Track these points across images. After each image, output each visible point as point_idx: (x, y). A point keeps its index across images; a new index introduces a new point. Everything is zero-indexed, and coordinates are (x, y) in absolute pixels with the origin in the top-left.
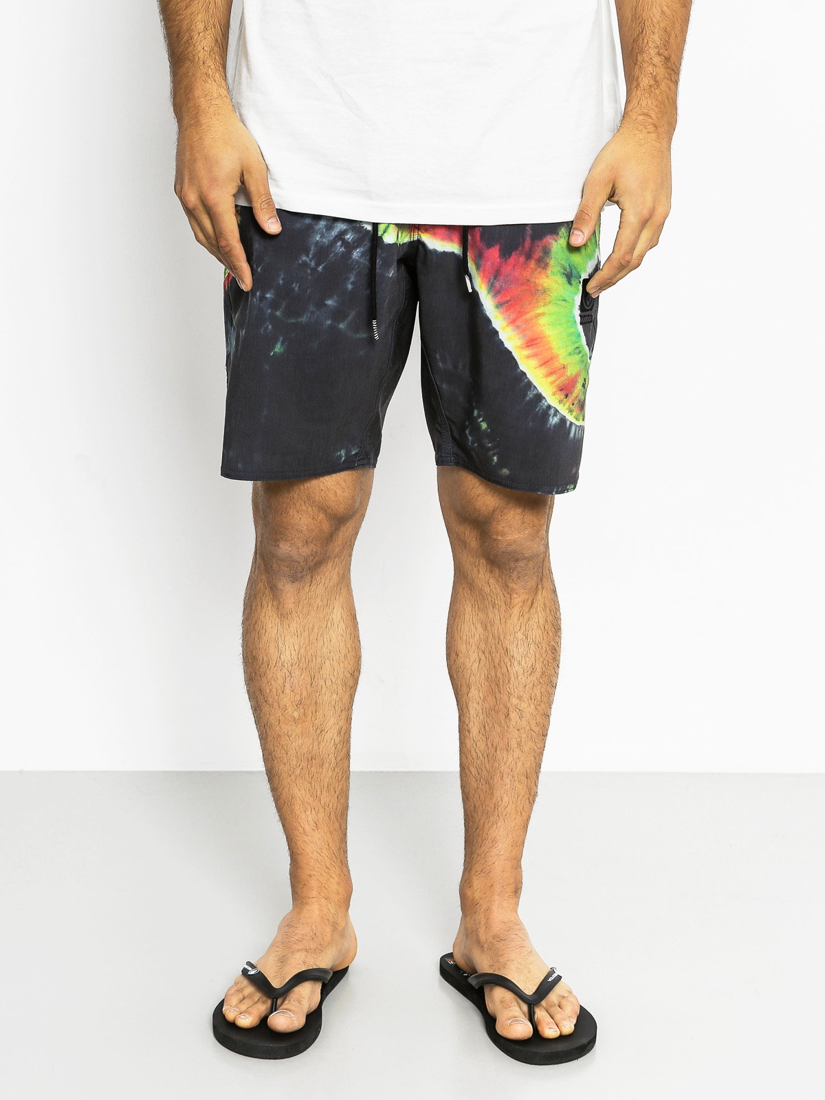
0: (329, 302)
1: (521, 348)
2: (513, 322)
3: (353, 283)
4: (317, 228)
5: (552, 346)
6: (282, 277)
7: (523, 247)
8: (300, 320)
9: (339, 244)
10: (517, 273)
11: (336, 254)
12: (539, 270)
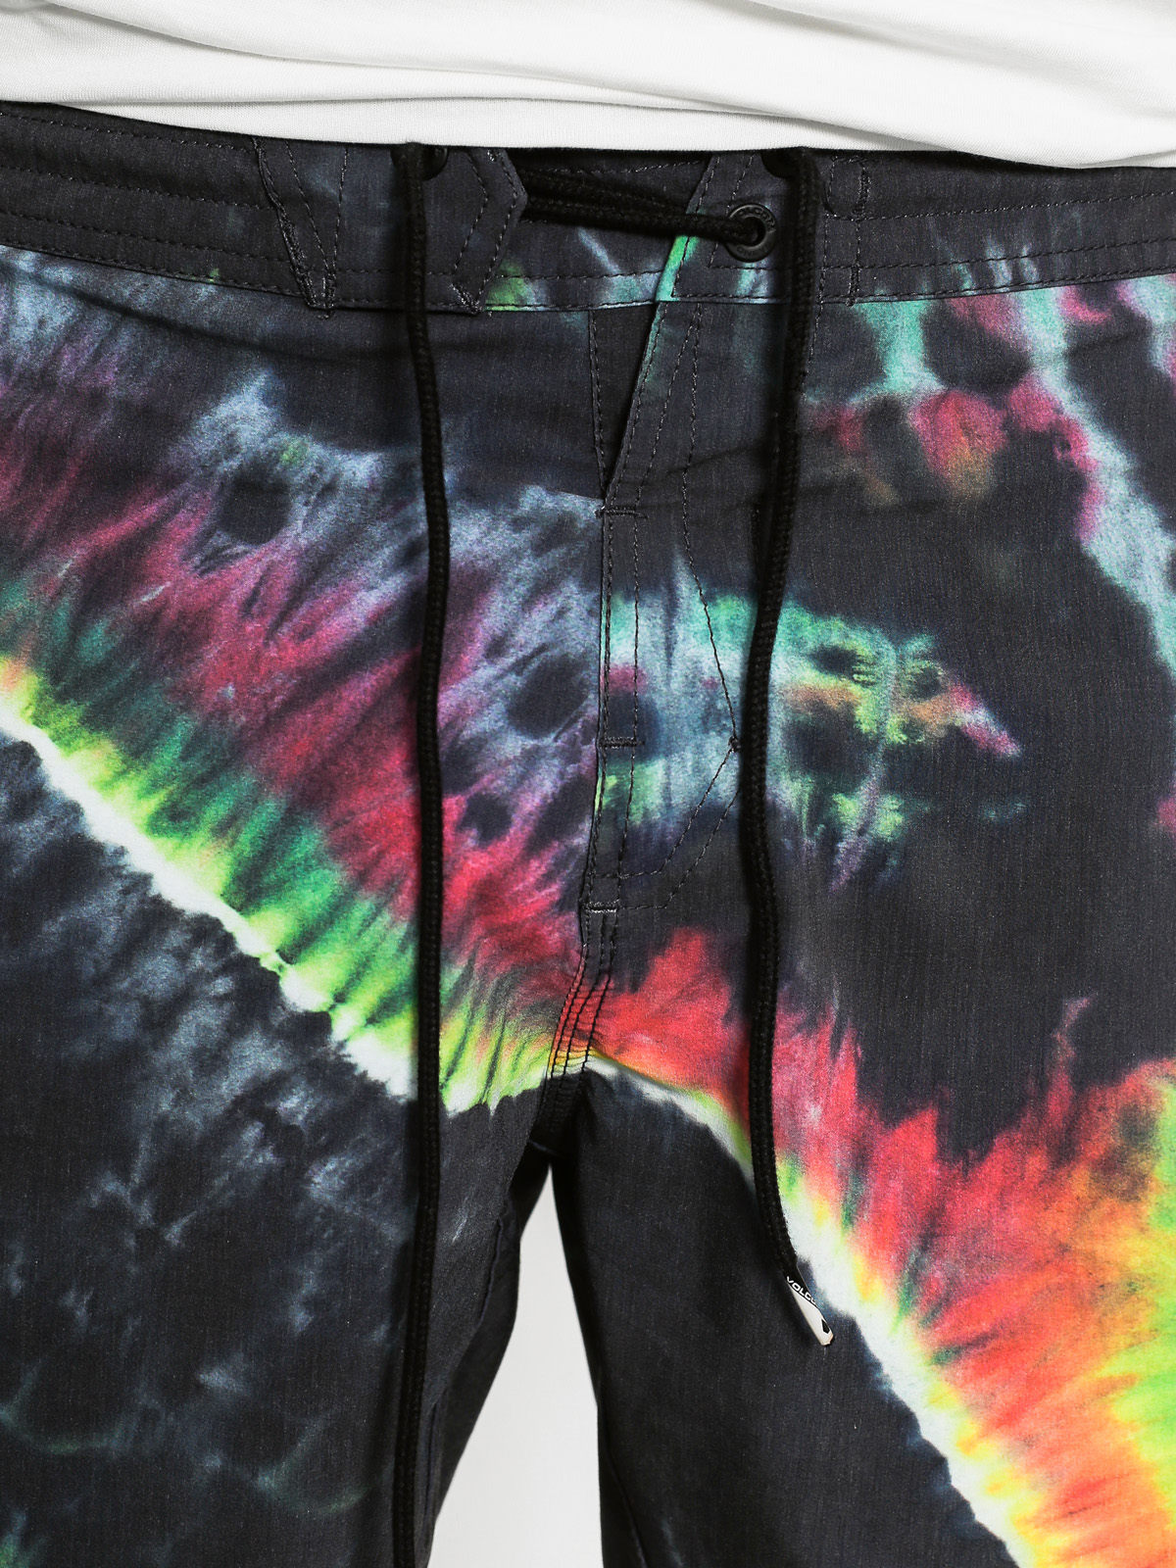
0: (216, 1379)
1: (1044, 1522)
2: (1006, 1420)
3: (313, 1304)
4: (160, 1059)
5: (1166, 1506)
6: (18, 1260)
7: (1041, 1114)
8: (98, 1444)
9: (252, 1133)
10: (1015, 1221)
11: (239, 1178)
12: (1108, 1203)
